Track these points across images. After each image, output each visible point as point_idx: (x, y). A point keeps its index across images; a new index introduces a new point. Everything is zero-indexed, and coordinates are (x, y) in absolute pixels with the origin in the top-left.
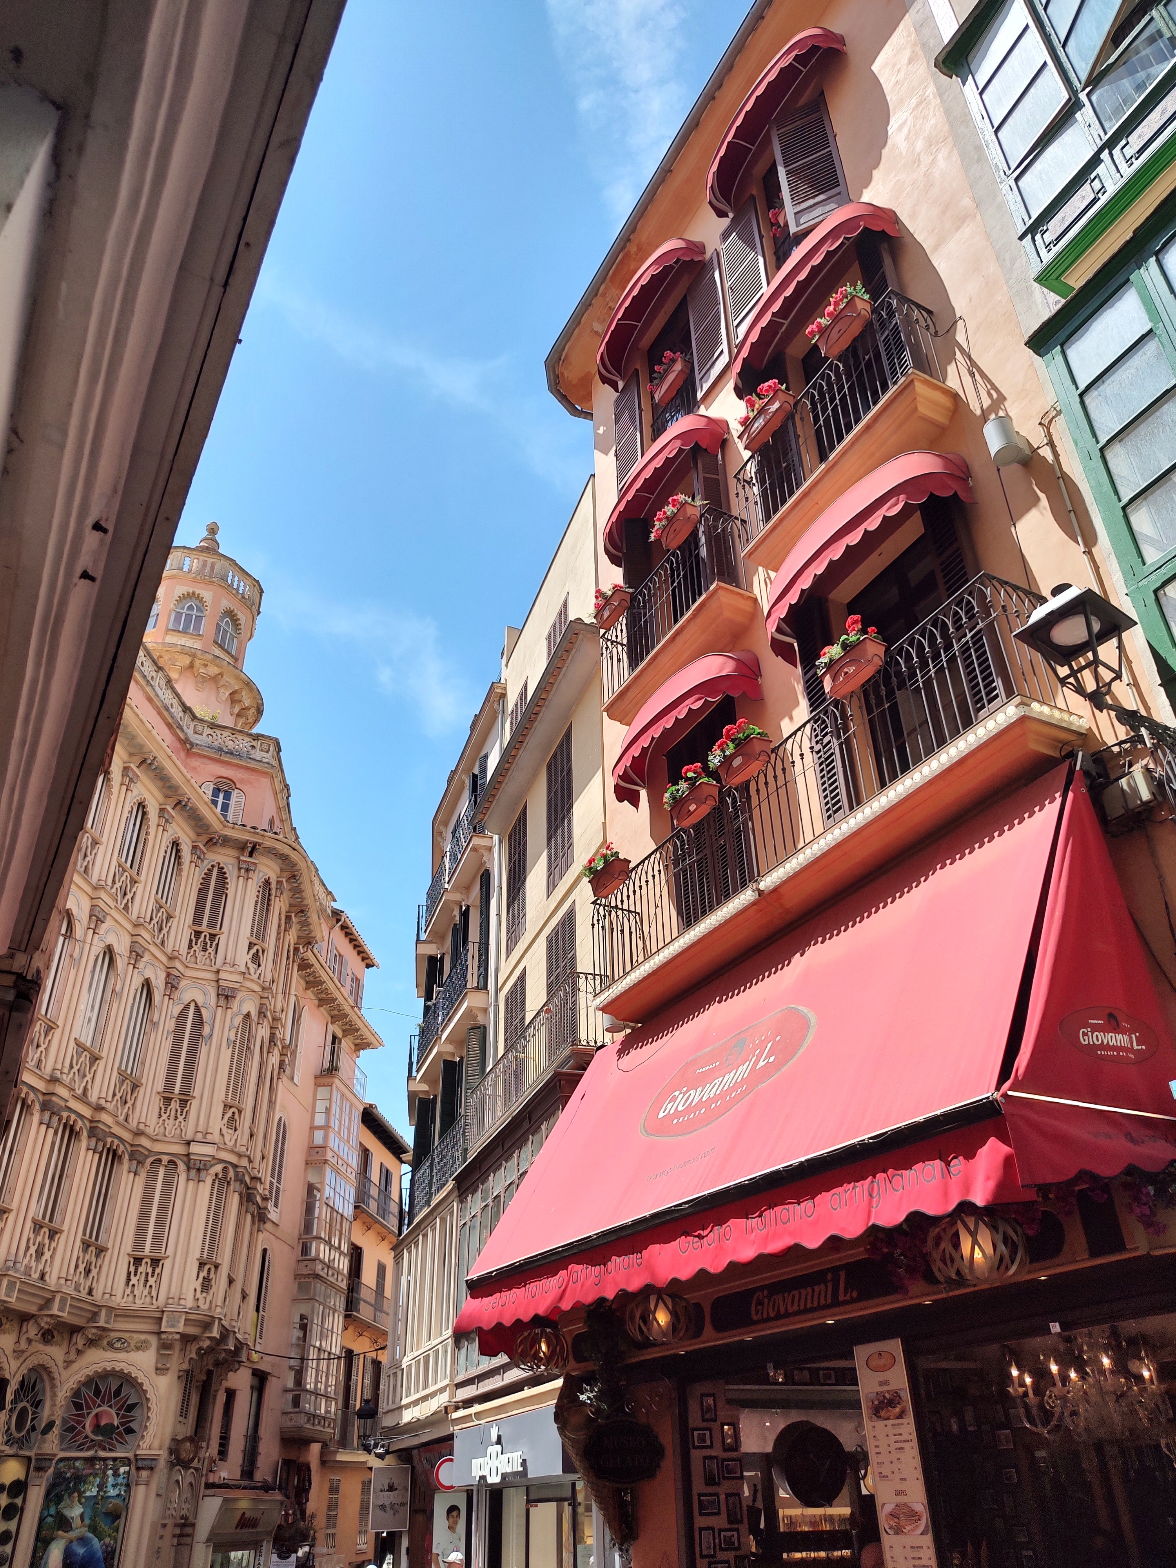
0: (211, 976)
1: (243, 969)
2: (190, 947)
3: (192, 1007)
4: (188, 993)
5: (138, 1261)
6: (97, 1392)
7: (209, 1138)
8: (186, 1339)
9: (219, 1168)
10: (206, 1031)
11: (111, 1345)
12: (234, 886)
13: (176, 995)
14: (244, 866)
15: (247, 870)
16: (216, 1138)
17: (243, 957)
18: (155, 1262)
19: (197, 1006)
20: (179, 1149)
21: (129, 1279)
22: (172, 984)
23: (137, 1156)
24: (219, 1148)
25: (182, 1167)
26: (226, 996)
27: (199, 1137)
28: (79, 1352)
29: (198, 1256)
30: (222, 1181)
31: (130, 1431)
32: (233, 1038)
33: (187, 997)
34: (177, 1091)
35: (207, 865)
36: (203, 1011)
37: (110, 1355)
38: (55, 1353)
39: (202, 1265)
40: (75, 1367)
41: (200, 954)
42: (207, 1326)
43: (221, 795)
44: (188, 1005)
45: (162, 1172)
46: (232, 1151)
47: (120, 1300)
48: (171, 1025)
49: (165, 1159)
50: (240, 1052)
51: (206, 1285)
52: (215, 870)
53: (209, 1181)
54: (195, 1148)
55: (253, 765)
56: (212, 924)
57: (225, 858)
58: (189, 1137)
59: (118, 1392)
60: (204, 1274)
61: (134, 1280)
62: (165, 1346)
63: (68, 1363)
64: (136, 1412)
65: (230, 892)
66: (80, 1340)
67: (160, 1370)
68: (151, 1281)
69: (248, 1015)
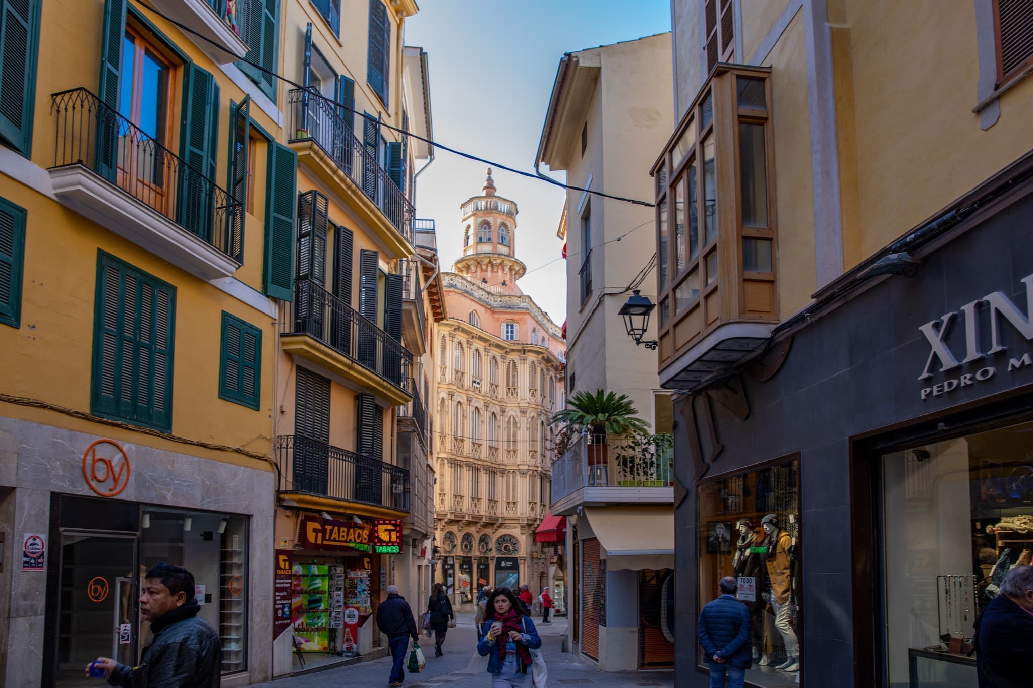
0: (517, 405)
1: (528, 400)
2: (507, 395)
3: (512, 417)
4: (510, 412)
5: (509, 503)
6: (504, 540)
7: (525, 463)
8: (529, 525)
9: (530, 472)
10: (518, 425)
11: (505, 527)
12: (520, 367)
13: (505, 414)
14: (522, 359)
15: (524, 360)
16: (528, 463)
17: (528, 395)
18: (514, 503)
19: (514, 418)
20: (516, 468)
21: (507, 509)
22: (503, 411)
23: (503, 472)
24: (529, 466)
25: (518, 473)
26: (523, 412)
27: (522, 463)
28: (496, 530)
29: (528, 500)
30: (533, 476)
31: (516, 550)
32: (528, 427)
33: (509, 414)
34: (512, 448)
35: (508, 360)
36: (516, 419)
37: (506, 530)
38: (489, 531)
39: (530, 503)
40: (496, 534)
41: (511, 397)
42: (535, 520)
43: (510, 327)
44: (510, 417)
45: (511, 475)
46: (534, 466)
47: (505, 515)
48: (505, 425)
49: (512, 471)
50: (532, 431)
51: (532, 509)
52: (511, 362)
53: (528, 477)
54: (521, 467)
55: (520, 311)
56: (514, 384)
57: (514, 356)
58: (519, 463)
59: (510, 540)
60: (531, 505)
61: (509, 509)
62: (522, 527)
63: (494, 533)
64: (517, 545)
65: (519, 370)
66: (495, 527)
67: (522, 534)
68: (514, 509)
69: (533, 417)
